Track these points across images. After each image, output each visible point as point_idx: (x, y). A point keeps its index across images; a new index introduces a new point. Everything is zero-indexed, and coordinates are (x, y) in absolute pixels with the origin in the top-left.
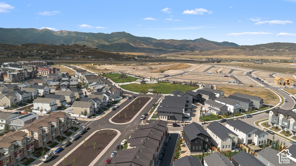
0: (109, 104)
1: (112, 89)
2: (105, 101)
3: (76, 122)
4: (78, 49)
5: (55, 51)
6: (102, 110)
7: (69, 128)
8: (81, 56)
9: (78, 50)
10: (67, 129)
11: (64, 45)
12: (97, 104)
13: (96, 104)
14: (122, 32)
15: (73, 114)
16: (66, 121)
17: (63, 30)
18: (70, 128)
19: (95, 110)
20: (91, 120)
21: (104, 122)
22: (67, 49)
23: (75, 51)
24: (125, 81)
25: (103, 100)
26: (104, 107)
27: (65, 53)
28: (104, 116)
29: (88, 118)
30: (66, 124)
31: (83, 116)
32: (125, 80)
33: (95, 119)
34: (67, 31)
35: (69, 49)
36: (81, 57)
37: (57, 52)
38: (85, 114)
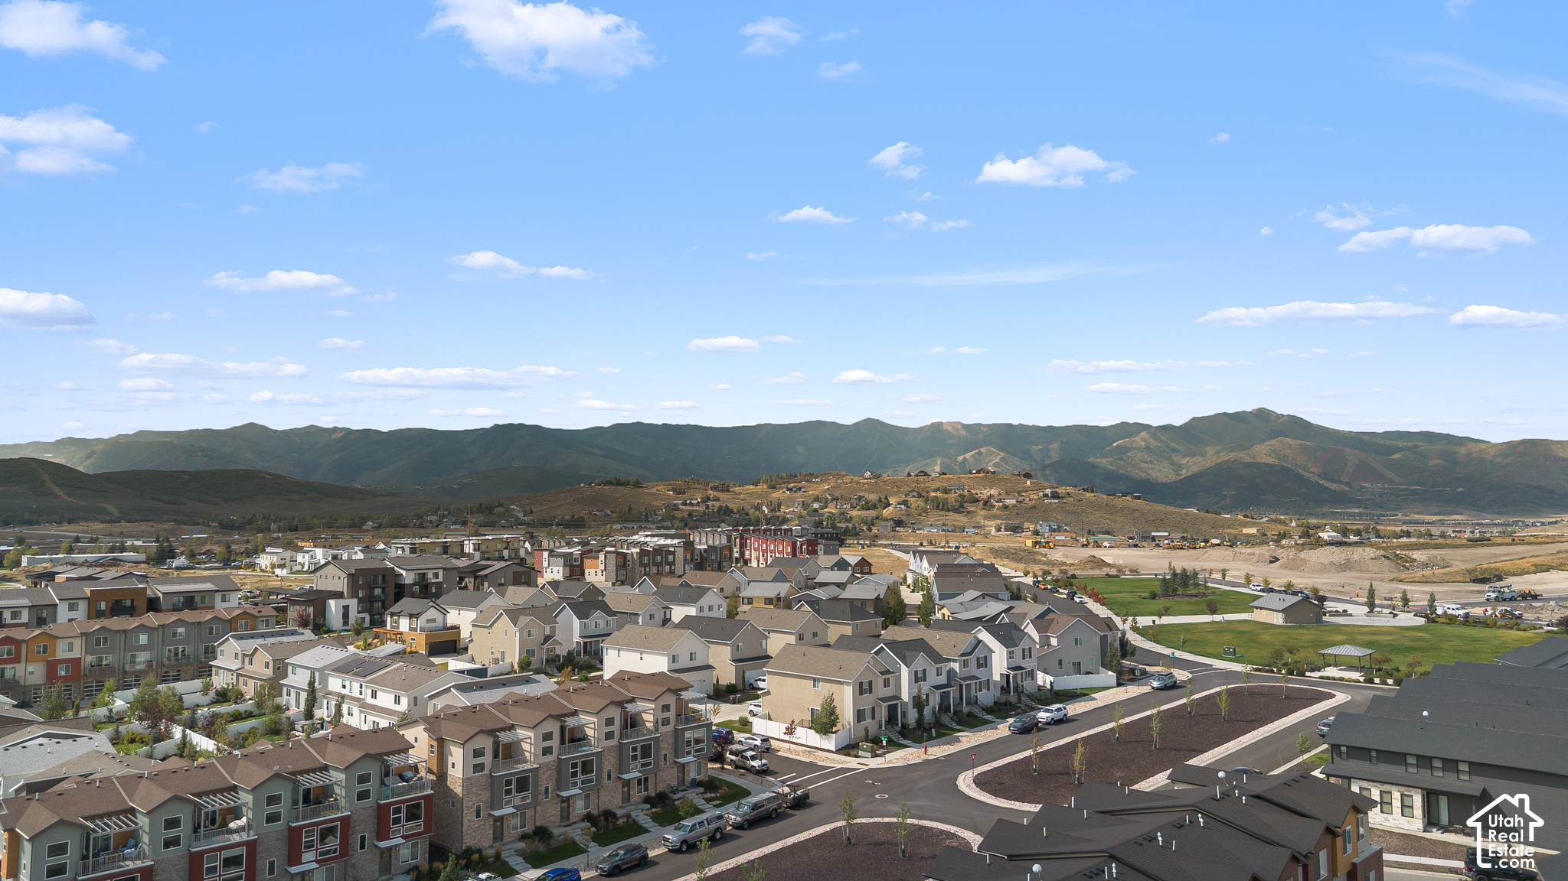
0: (1012, 697)
1: (1050, 616)
2: (981, 674)
3: (753, 758)
4: (992, 492)
5: (880, 501)
6: (946, 719)
7: (688, 779)
8: (999, 522)
9: (991, 496)
10: (674, 783)
11: (926, 474)
12: (918, 678)
13: (905, 673)
14: (1249, 410)
15: (770, 719)
16: (669, 728)
17: (944, 421)
18: (696, 784)
19: (892, 710)
20: (851, 762)
21: (922, 784)
22: (938, 494)
23: (977, 501)
24: (1186, 608)
25: (965, 664)
26: (966, 709)
27: (926, 511)
28: (939, 751)
29: (838, 751)
30: (666, 748)
31: (811, 737)
32: (1189, 603)
33: (875, 763)
34: (964, 426)
35: (946, 491)
36: (999, 530)
37: (888, 505)
38: (825, 722)
